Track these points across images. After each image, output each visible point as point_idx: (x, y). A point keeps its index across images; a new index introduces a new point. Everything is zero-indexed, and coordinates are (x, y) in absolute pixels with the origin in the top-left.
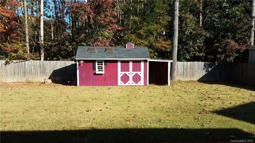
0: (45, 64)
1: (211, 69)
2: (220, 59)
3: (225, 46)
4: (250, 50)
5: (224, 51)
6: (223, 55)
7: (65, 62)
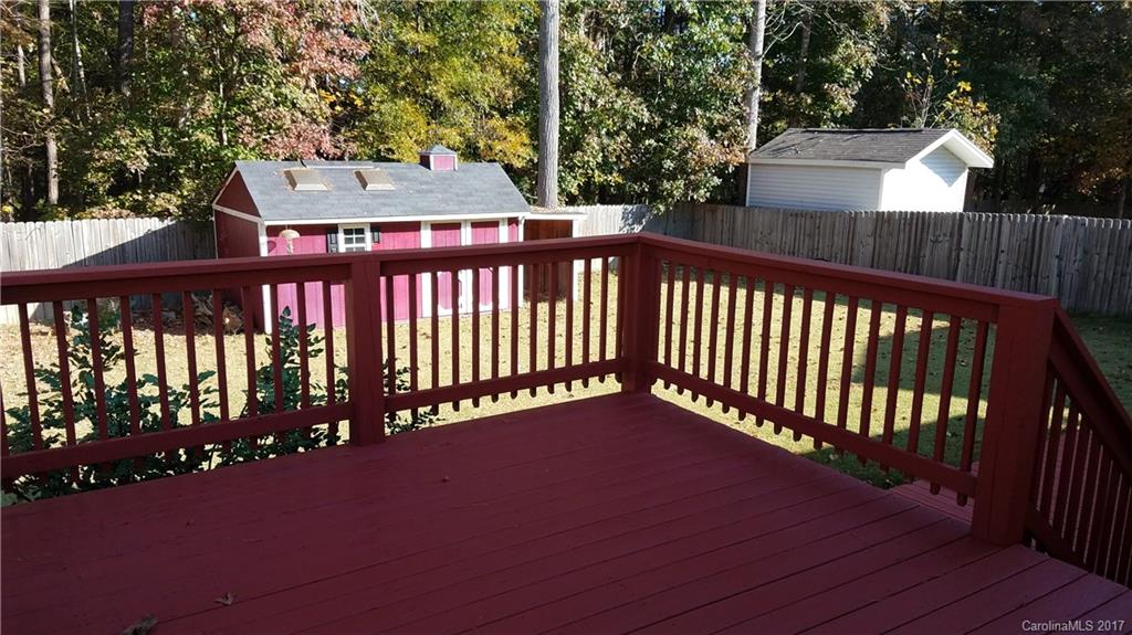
0: (16, 237)
1: (640, 228)
2: (671, 195)
3: (684, 151)
4: (752, 164)
5: (681, 170)
6: (681, 183)
7: (115, 225)
